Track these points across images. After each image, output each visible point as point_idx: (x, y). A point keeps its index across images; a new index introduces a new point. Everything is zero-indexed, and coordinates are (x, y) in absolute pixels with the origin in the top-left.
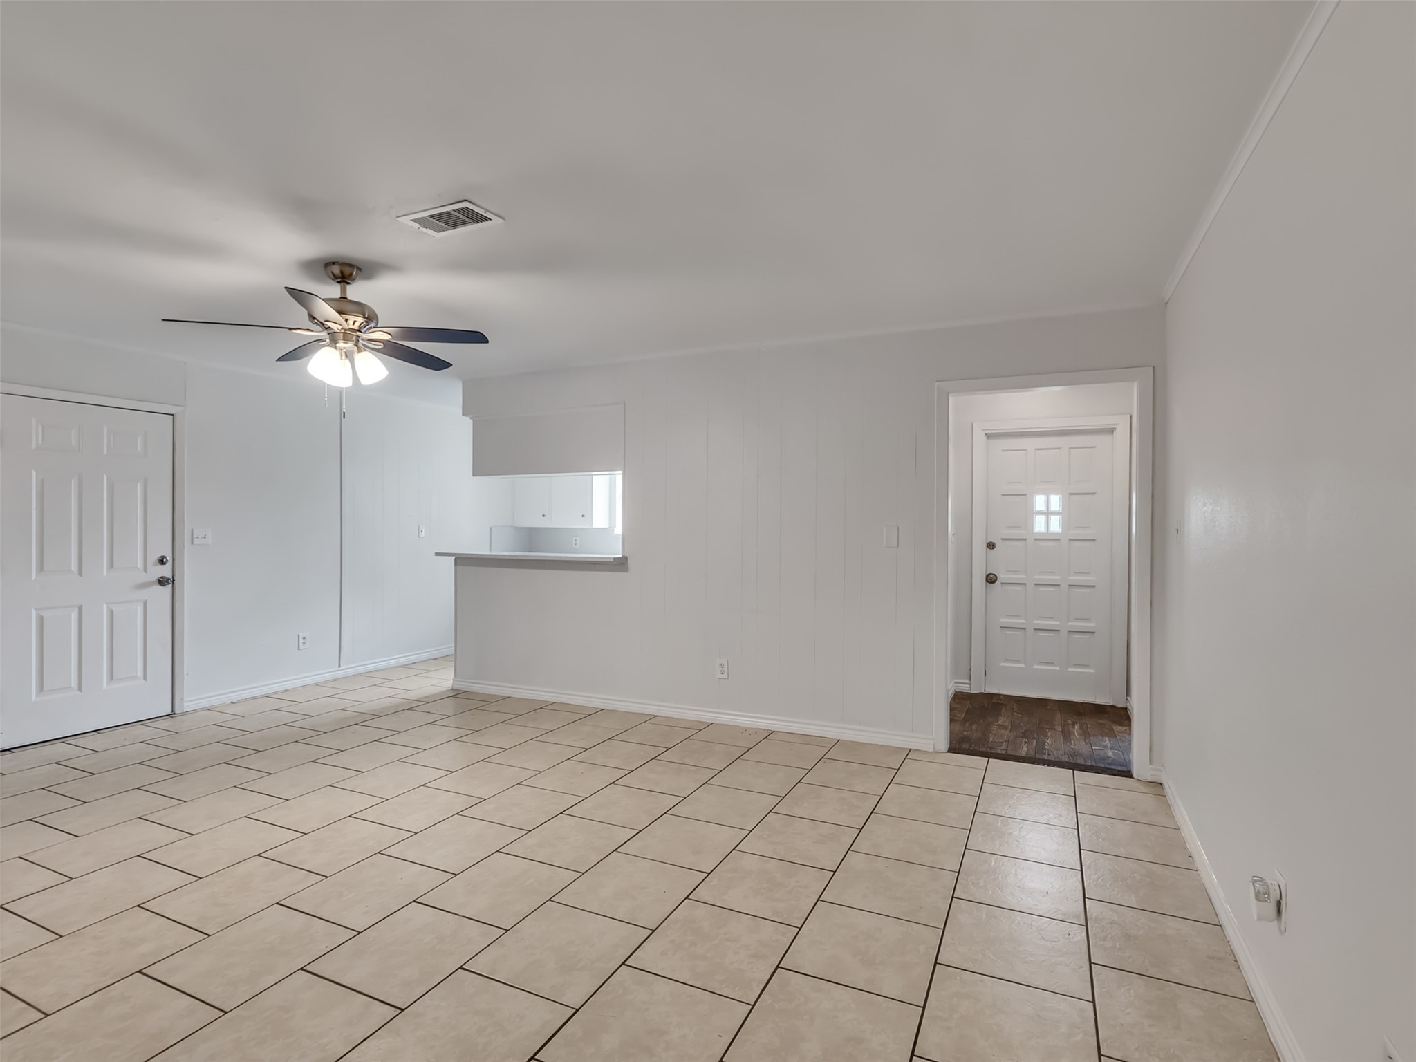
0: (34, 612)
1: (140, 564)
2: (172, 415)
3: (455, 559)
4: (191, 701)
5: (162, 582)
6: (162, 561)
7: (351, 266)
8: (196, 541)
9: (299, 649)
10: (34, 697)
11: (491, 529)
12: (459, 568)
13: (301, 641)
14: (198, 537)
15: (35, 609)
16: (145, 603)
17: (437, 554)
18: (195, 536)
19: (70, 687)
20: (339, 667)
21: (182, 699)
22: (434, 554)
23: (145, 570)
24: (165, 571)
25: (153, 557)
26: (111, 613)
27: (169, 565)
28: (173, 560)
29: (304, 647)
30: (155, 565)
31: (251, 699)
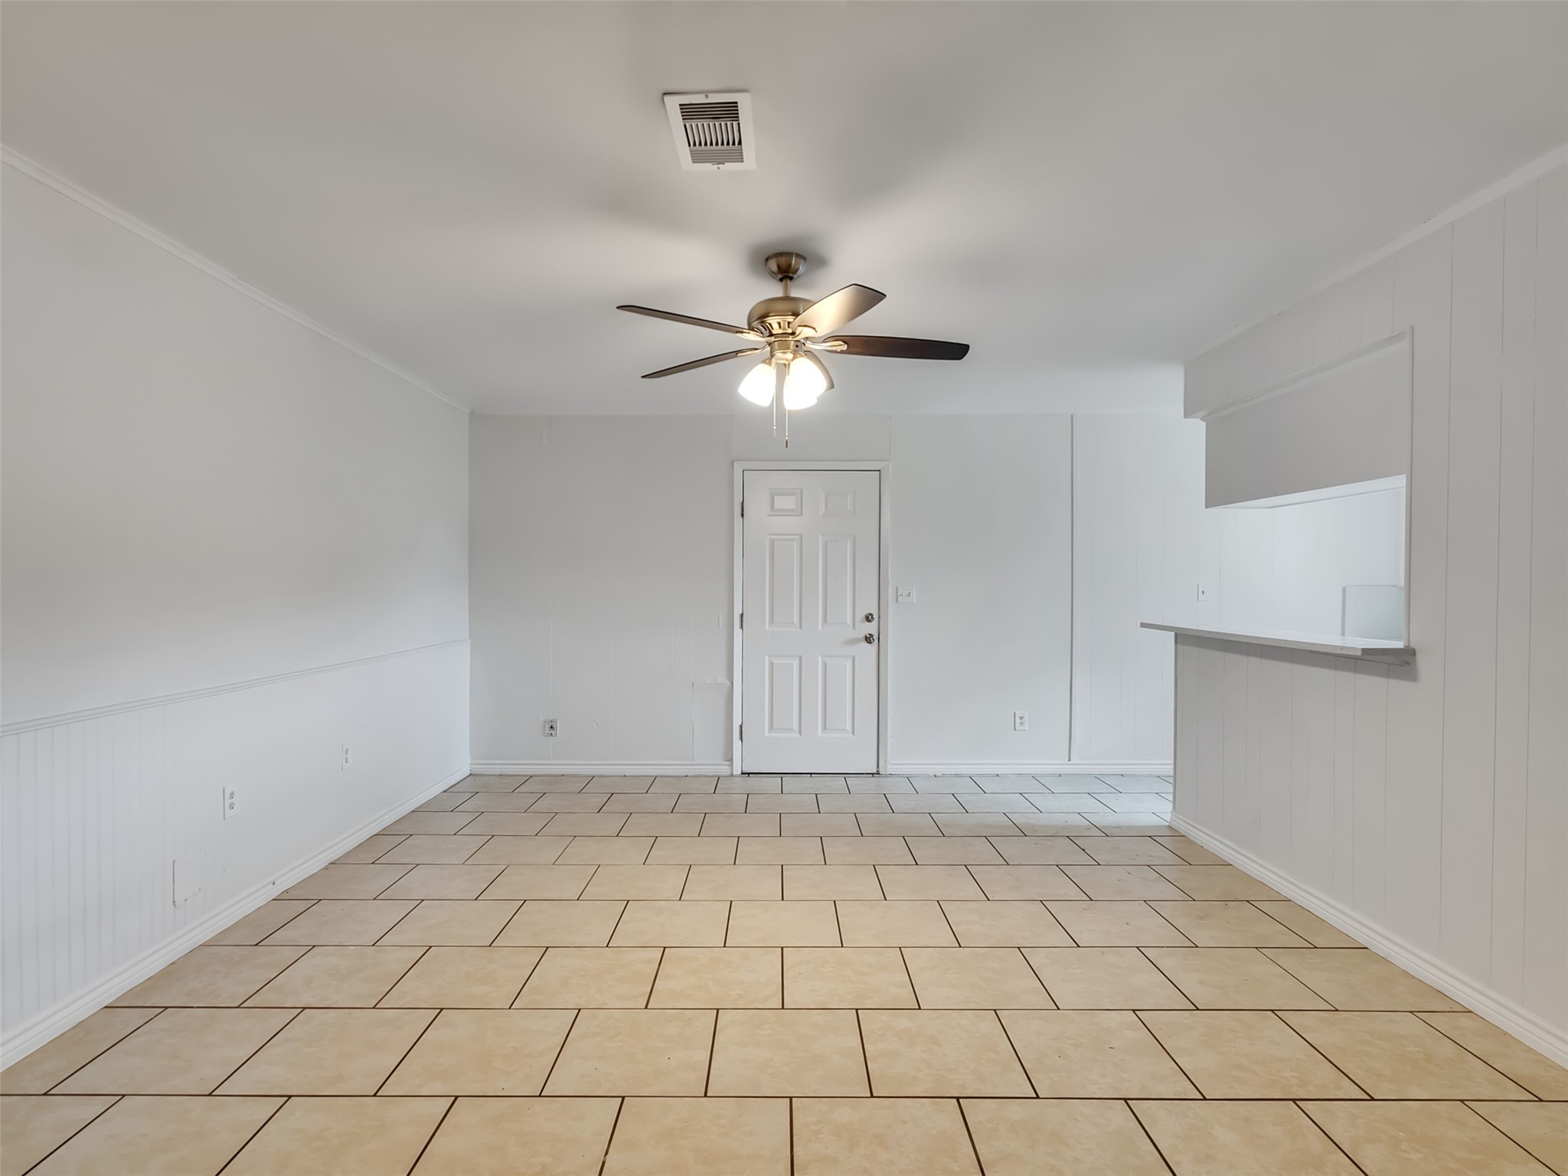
0: (767, 658)
1: (849, 621)
2: (879, 471)
3: (1176, 634)
4: (895, 764)
5: (868, 639)
6: (869, 618)
7: (789, 254)
8: (900, 599)
9: (1015, 729)
10: (767, 733)
11: (1344, 589)
12: (1179, 646)
13: (1018, 721)
14: (902, 595)
15: (768, 655)
16: (854, 658)
17: (1143, 625)
18: (899, 594)
19: (792, 729)
20: (1069, 760)
21: (886, 760)
22: (1139, 626)
23: (854, 627)
24: (871, 628)
25: (861, 615)
26: (825, 665)
27: (875, 622)
28: (879, 618)
29: (1022, 728)
30: (863, 622)
31: (956, 775)
